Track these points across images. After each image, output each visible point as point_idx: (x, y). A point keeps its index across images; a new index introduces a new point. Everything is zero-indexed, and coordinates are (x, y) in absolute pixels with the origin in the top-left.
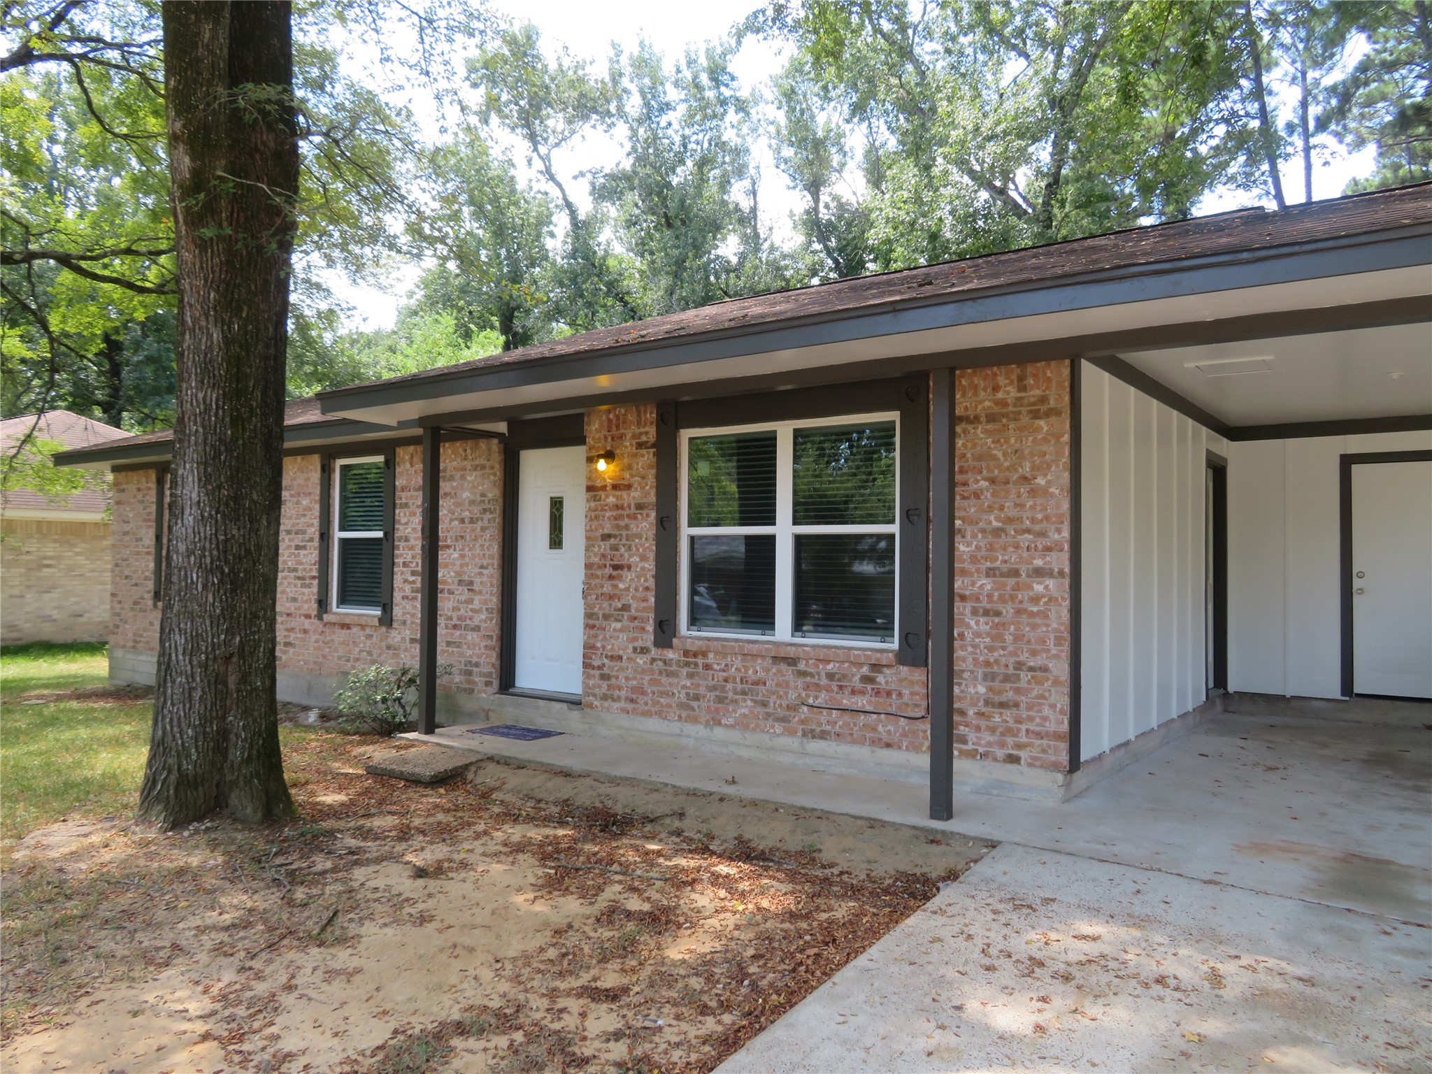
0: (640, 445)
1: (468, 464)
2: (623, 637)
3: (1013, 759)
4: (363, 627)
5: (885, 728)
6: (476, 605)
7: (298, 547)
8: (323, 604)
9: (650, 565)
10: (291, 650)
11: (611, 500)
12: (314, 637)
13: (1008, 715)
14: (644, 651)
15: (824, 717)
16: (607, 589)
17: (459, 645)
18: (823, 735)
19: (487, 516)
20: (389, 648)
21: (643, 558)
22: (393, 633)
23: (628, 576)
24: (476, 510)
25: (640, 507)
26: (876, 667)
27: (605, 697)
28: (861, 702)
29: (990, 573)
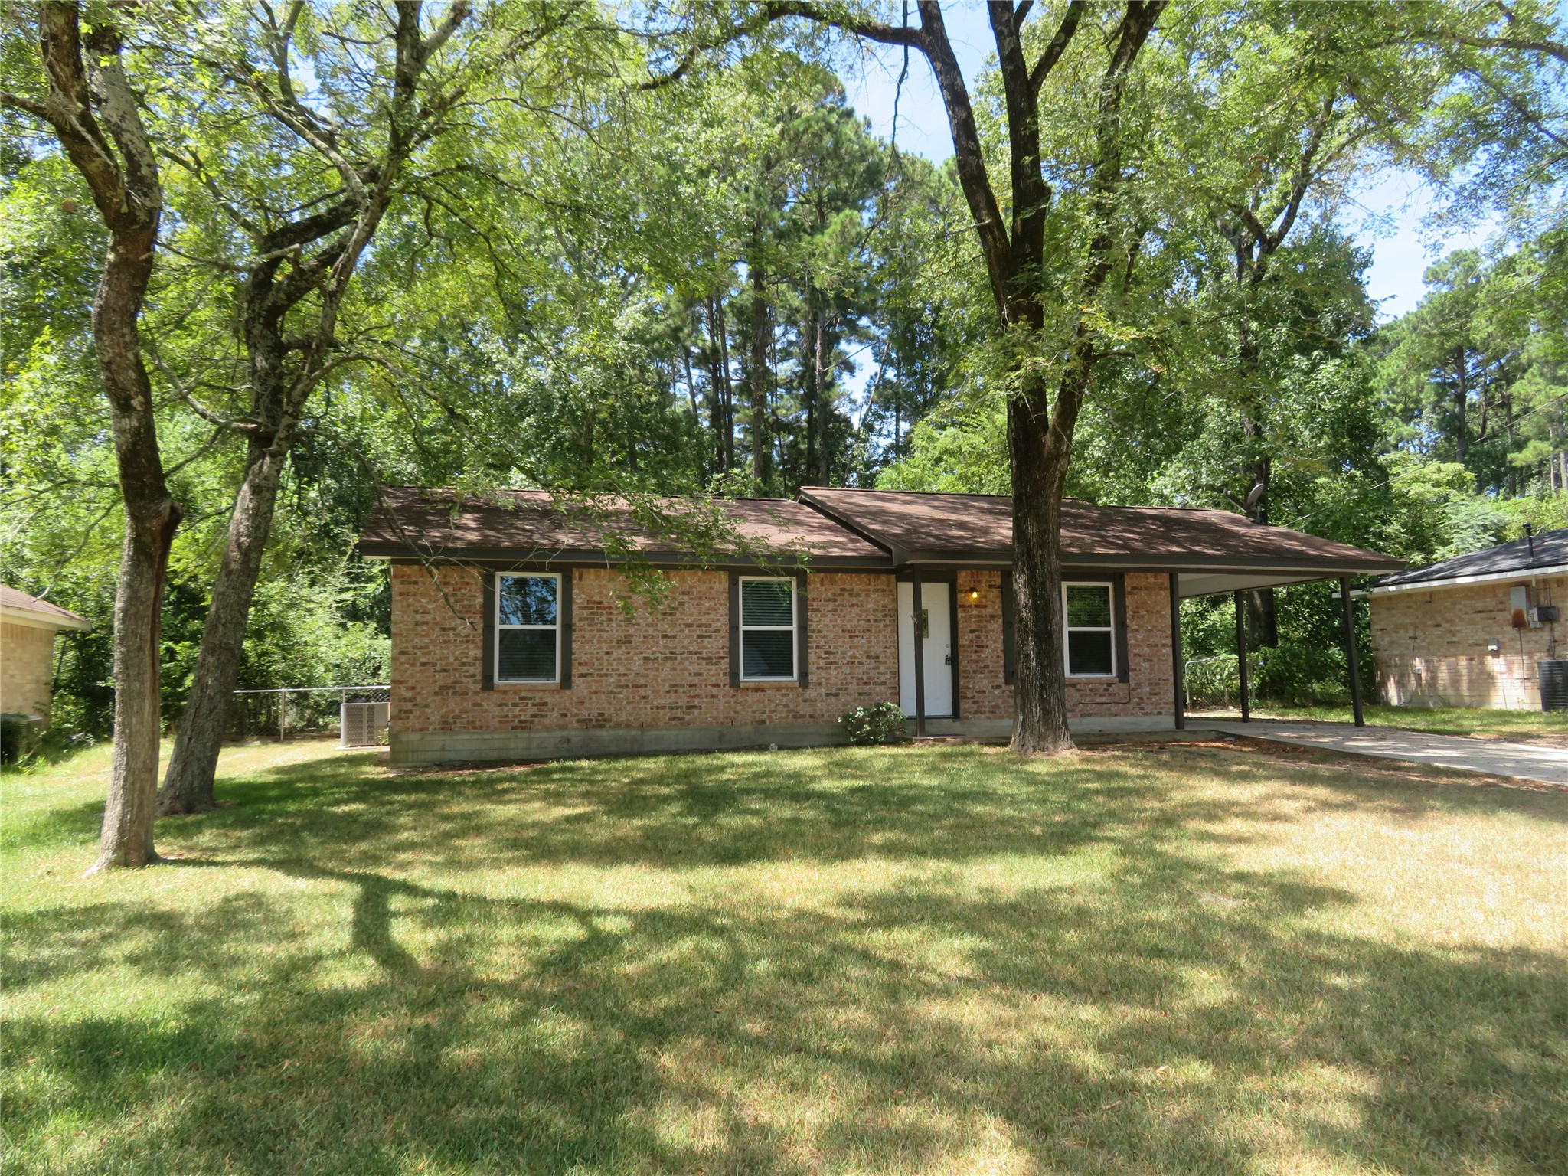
0: (991, 586)
1: (871, 588)
2: (986, 681)
3: (1160, 713)
4: (778, 689)
5: (1114, 709)
6: (882, 669)
7: (699, 636)
8: (734, 675)
9: (1000, 645)
10: (696, 712)
11: (975, 612)
12: (723, 700)
13: (1157, 698)
14: (998, 687)
15: (1089, 707)
16: (974, 657)
17: (869, 694)
18: (1089, 715)
19: (888, 619)
20: (805, 701)
21: (995, 642)
22: (809, 691)
23: (987, 651)
24: (880, 616)
25: (992, 616)
26: (1109, 685)
27: (976, 713)
28: (1104, 699)
29: (1148, 646)
